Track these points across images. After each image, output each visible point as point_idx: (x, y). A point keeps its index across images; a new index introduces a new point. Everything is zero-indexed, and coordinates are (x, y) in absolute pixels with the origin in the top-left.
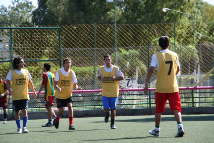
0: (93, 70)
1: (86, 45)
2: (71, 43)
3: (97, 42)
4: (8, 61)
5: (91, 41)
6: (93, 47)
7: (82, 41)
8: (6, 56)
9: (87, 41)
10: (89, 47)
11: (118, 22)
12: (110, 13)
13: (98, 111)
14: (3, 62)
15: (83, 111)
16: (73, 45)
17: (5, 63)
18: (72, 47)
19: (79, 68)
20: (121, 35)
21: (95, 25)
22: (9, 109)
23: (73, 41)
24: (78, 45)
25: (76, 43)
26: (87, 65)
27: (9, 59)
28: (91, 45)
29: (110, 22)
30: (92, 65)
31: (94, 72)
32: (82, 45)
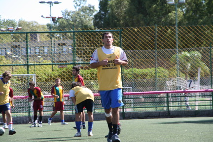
0: (154, 72)
1: (147, 46)
2: (132, 46)
3: (158, 44)
4: (71, 64)
5: (152, 43)
6: (154, 49)
7: (143, 43)
8: (69, 59)
9: (147, 43)
10: (150, 49)
11: (180, 23)
12: (172, 15)
13: (160, 113)
14: (66, 64)
15: (145, 113)
16: (134, 47)
17: (68, 66)
18: (133, 49)
19: (140, 70)
20: (182, 37)
21: (156, 27)
22: (73, 110)
23: (134, 43)
24: (139, 47)
25: (137, 45)
26: (148, 67)
27: (72, 62)
28: (152, 46)
29: (171, 24)
30: (153, 67)
31: (155, 73)
32: (143, 47)
